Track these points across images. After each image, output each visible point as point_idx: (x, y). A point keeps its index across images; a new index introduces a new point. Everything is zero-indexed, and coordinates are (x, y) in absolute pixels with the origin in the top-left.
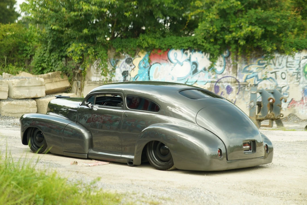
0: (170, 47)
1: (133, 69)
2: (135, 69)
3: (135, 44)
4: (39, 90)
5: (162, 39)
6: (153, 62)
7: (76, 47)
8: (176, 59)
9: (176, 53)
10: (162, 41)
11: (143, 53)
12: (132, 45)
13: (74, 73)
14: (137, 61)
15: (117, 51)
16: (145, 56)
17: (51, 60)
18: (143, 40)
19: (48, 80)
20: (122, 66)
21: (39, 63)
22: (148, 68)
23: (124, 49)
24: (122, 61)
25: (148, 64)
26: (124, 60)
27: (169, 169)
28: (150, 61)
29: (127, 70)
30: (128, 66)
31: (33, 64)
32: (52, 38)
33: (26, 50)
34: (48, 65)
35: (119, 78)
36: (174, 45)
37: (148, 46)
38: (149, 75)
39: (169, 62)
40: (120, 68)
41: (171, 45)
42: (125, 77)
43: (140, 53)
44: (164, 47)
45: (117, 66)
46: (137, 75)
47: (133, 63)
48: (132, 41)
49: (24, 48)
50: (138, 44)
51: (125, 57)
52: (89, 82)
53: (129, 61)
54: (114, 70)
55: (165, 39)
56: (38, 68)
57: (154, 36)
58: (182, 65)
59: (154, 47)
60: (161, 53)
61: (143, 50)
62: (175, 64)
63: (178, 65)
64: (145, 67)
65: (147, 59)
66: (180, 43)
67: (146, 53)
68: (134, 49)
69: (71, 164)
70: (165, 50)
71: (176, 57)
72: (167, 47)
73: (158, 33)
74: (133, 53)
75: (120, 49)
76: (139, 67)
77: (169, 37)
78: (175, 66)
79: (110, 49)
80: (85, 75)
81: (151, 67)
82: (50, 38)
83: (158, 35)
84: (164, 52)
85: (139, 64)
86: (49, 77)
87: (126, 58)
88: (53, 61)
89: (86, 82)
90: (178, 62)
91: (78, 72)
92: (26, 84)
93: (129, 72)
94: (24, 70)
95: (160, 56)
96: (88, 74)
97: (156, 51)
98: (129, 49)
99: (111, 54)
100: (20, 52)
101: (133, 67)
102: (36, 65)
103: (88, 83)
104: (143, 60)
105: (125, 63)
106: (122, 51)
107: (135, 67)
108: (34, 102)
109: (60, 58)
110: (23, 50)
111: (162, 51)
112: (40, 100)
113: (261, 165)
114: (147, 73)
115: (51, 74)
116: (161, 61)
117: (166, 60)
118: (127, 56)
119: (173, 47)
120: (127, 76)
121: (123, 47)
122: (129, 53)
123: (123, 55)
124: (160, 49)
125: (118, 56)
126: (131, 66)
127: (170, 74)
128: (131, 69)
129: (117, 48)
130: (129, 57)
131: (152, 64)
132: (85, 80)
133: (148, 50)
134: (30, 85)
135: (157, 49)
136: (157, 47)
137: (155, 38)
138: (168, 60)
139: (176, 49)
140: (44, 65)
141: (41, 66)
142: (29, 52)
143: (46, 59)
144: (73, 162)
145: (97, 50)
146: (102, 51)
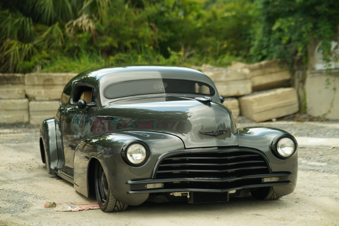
4: (242, 86)
13: (293, 61)
17: (270, 44)
19: (259, 72)
21: (258, 51)
31: (252, 51)
49: (247, 32)
52: (313, 71)
69: (45, 207)
80: (307, 61)
86: (261, 67)
88: (272, 45)
89: (308, 72)
91: (297, 58)
92: (223, 78)
94: (241, 61)
96: (311, 61)
100: (243, 37)
103: (311, 73)
108: (235, 101)
110: (246, 35)
112: (244, 98)
115: (266, 64)
132: (307, 69)
134: (229, 79)
140: (264, 52)
141: (261, 54)
142: (251, 36)
143: (265, 44)
144: (49, 204)
145: (319, 25)
146: (325, 27)
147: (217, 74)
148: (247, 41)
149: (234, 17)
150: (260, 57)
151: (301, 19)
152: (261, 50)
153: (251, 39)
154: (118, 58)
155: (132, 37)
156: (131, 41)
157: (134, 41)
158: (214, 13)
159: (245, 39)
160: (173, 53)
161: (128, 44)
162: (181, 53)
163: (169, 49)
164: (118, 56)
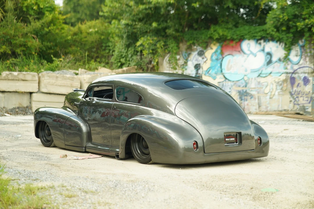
0: (242, 38)
1: (205, 62)
2: (207, 62)
3: (207, 36)
5: (235, 29)
6: (226, 54)
7: (144, 41)
8: (249, 50)
9: (249, 44)
10: (234, 32)
11: (215, 44)
12: (203, 37)
13: (148, 68)
14: (209, 53)
15: (188, 44)
16: (217, 49)
17: (128, 55)
18: (215, 31)
20: (194, 58)
21: (118, 59)
22: (221, 60)
23: (195, 41)
24: (194, 54)
25: (220, 57)
26: (196, 53)
27: (150, 163)
28: (222, 53)
29: (199, 63)
30: (200, 58)
31: (112, 60)
32: (127, 34)
33: (109, 46)
34: (126, 60)
35: (192, 71)
36: (246, 35)
37: (219, 37)
38: (221, 68)
39: (242, 53)
40: (192, 61)
41: (243, 36)
42: (197, 70)
43: (212, 45)
44: (235, 37)
45: (189, 59)
46: (209, 68)
47: (204, 56)
48: (203, 33)
49: (107, 44)
50: (209, 36)
51: (196, 49)
53: (201, 54)
54: (186, 63)
55: (238, 29)
56: (118, 64)
57: (226, 26)
58: (255, 56)
59: (226, 38)
60: (233, 44)
61: (214, 42)
62: (248, 55)
63: (251, 56)
64: (217, 59)
65: (219, 51)
66: (252, 33)
67: (218, 44)
68: (205, 41)
69: (60, 157)
70: (237, 41)
71: (249, 48)
72: (239, 38)
73: (230, 23)
74: (205, 45)
75: (191, 42)
76: (212, 60)
77: (241, 27)
78: (248, 57)
79: (182, 41)
80: (158, 69)
81: (224, 59)
82: (125, 33)
83: (230, 26)
84: (236, 43)
85: (212, 57)
86: (123, 72)
87: (198, 50)
88: (130, 56)
90: (252, 53)
91: (151, 66)
93: (201, 65)
94: (104, 67)
95: (233, 47)
96: (161, 68)
97: (227, 42)
98: (201, 41)
99: (183, 47)
100: (103, 48)
101: (205, 59)
102: (115, 60)
104: (215, 52)
105: (197, 56)
106: (194, 44)
107: (207, 60)
109: (135, 53)
110: (106, 46)
111: (234, 42)
113: (253, 159)
114: (219, 65)
115: (126, 70)
116: (234, 53)
117: (239, 52)
118: (199, 49)
119: (246, 37)
120: (200, 69)
121: (194, 39)
122: (201, 45)
123: (195, 47)
124: (232, 40)
125: (190, 48)
126: (203, 58)
127: (242, 66)
128: (203, 62)
129: (189, 40)
130: (201, 49)
131: (224, 56)
133: (220, 41)
135: (229, 40)
136: (229, 38)
137: (227, 29)
138: (241, 51)
139: (249, 40)
140: (123, 60)
141: (120, 61)
142: (111, 48)
143: (124, 54)
144: (62, 156)
145: (168, 43)
146: (172, 45)
147: (94, 76)
148: (107, 51)
149: (97, 32)
150: (119, 64)
151: (155, 38)
152: (120, 59)
153: (110, 50)
154: (12, 62)
155: (21, 46)
156: (21, 48)
157: (23, 48)
158: (79, 28)
159: (105, 50)
160: (54, 59)
161: (18, 51)
162: (61, 59)
163: (52, 56)
164: (12, 60)
